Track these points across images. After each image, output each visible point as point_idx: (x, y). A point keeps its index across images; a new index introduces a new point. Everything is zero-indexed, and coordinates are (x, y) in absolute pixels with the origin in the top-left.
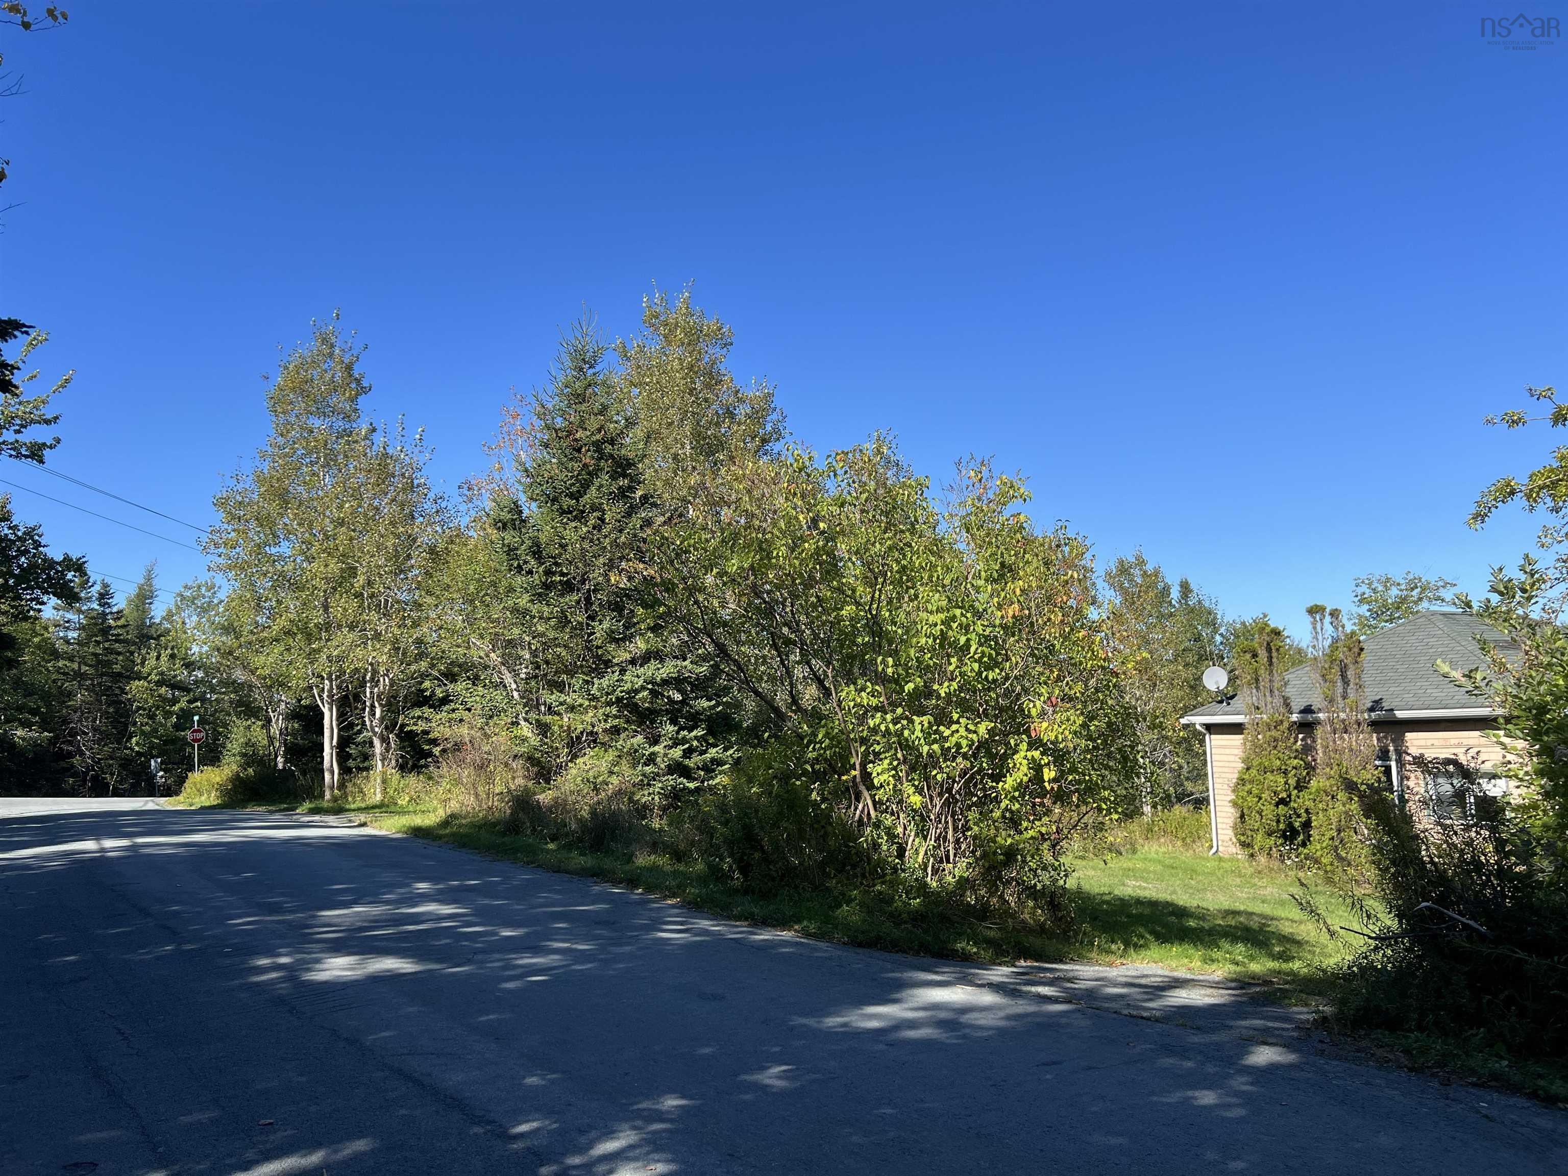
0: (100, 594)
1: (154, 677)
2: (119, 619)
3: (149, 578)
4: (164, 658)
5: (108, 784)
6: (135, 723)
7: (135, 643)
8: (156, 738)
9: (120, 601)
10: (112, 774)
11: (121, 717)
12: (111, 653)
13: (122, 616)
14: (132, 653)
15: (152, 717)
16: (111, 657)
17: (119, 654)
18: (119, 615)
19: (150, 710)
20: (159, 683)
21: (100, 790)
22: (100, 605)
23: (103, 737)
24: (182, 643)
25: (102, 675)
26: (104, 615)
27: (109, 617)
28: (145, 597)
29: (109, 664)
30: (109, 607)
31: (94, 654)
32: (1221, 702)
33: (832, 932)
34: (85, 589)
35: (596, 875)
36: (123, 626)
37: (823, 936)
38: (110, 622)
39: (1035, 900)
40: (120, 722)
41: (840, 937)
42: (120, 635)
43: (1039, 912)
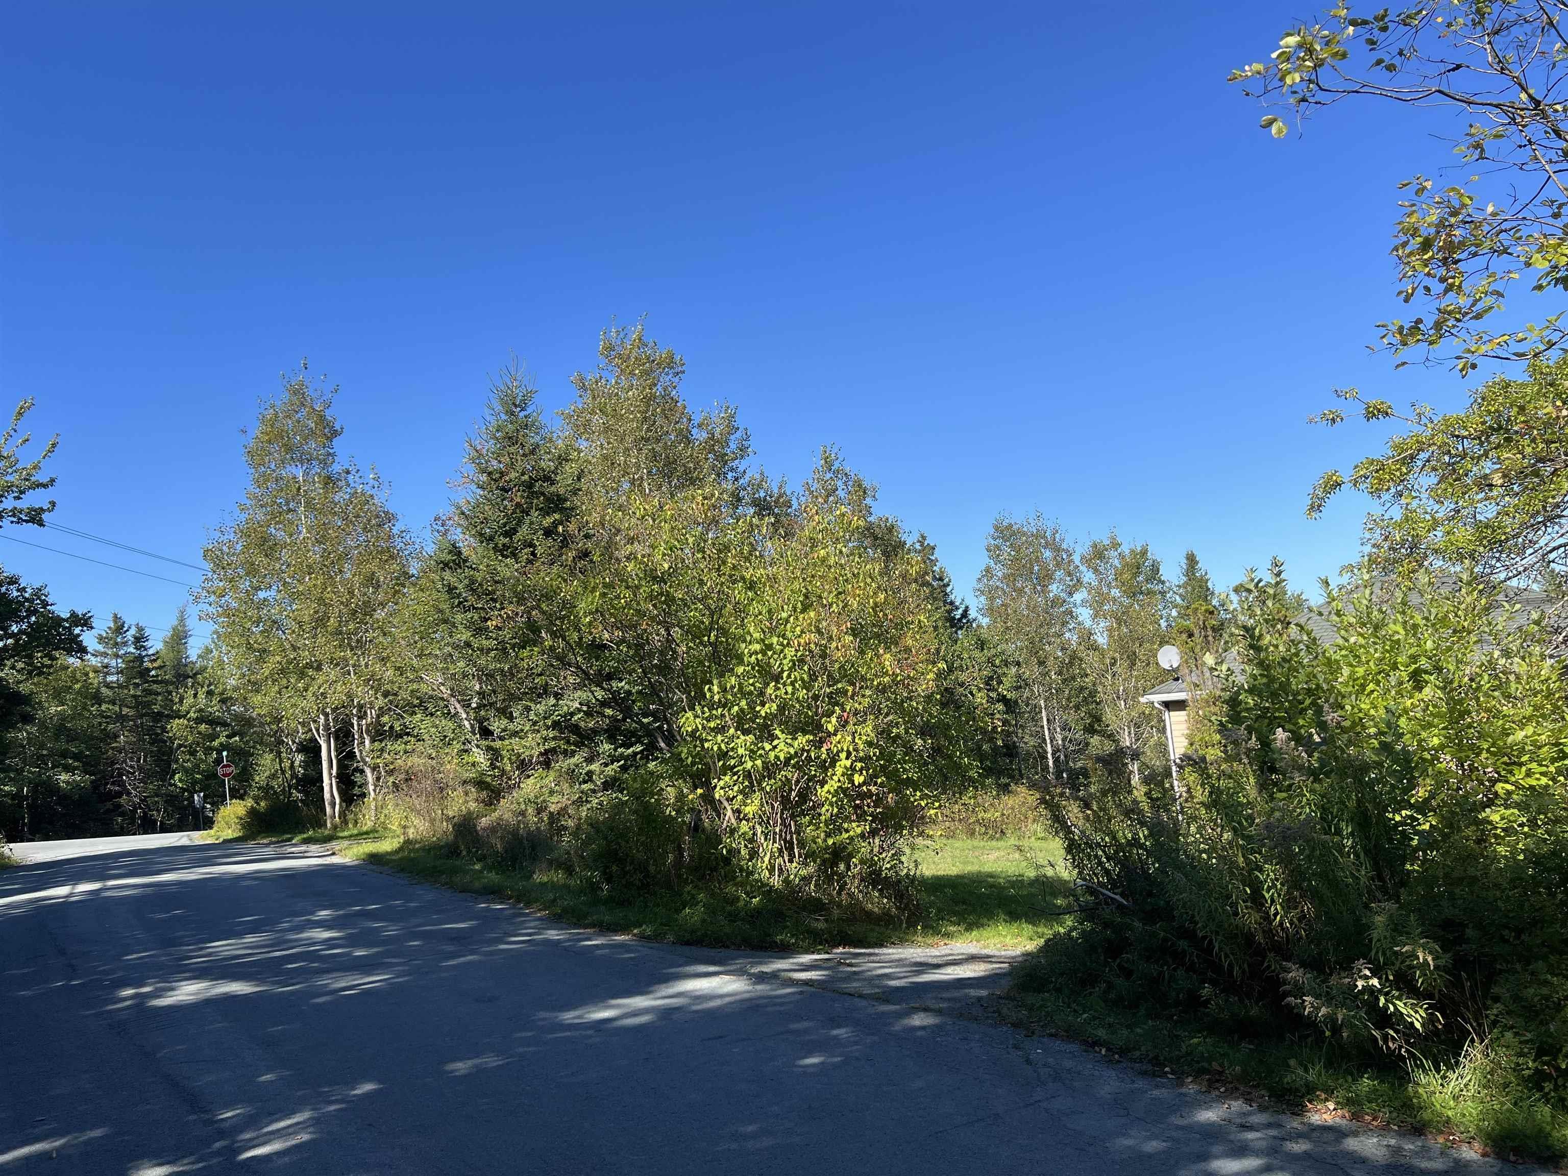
0: (136, 638)
1: (192, 715)
2: (155, 660)
3: (182, 620)
4: (201, 696)
5: (155, 821)
6: (177, 761)
7: (172, 683)
8: (198, 773)
9: (156, 644)
10: (158, 811)
11: (163, 755)
12: (151, 694)
13: (158, 658)
14: (170, 693)
15: (193, 753)
16: (149, 698)
17: (158, 694)
18: (156, 656)
19: (191, 747)
20: (199, 721)
21: (148, 827)
22: (136, 648)
23: (148, 777)
24: (219, 679)
25: (142, 716)
26: (140, 658)
27: (146, 659)
28: (179, 638)
29: (148, 704)
30: (146, 650)
31: (134, 696)
32: (1177, 679)
33: (665, 933)
34: (121, 633)
35: (492, 893)
36: (160, 668)
37: (656, 938)
38: (147, 664)
39: (880, 891)
40: (162, 760)
41: (671, 938)
42: (157, 676)
43: (885, 901)
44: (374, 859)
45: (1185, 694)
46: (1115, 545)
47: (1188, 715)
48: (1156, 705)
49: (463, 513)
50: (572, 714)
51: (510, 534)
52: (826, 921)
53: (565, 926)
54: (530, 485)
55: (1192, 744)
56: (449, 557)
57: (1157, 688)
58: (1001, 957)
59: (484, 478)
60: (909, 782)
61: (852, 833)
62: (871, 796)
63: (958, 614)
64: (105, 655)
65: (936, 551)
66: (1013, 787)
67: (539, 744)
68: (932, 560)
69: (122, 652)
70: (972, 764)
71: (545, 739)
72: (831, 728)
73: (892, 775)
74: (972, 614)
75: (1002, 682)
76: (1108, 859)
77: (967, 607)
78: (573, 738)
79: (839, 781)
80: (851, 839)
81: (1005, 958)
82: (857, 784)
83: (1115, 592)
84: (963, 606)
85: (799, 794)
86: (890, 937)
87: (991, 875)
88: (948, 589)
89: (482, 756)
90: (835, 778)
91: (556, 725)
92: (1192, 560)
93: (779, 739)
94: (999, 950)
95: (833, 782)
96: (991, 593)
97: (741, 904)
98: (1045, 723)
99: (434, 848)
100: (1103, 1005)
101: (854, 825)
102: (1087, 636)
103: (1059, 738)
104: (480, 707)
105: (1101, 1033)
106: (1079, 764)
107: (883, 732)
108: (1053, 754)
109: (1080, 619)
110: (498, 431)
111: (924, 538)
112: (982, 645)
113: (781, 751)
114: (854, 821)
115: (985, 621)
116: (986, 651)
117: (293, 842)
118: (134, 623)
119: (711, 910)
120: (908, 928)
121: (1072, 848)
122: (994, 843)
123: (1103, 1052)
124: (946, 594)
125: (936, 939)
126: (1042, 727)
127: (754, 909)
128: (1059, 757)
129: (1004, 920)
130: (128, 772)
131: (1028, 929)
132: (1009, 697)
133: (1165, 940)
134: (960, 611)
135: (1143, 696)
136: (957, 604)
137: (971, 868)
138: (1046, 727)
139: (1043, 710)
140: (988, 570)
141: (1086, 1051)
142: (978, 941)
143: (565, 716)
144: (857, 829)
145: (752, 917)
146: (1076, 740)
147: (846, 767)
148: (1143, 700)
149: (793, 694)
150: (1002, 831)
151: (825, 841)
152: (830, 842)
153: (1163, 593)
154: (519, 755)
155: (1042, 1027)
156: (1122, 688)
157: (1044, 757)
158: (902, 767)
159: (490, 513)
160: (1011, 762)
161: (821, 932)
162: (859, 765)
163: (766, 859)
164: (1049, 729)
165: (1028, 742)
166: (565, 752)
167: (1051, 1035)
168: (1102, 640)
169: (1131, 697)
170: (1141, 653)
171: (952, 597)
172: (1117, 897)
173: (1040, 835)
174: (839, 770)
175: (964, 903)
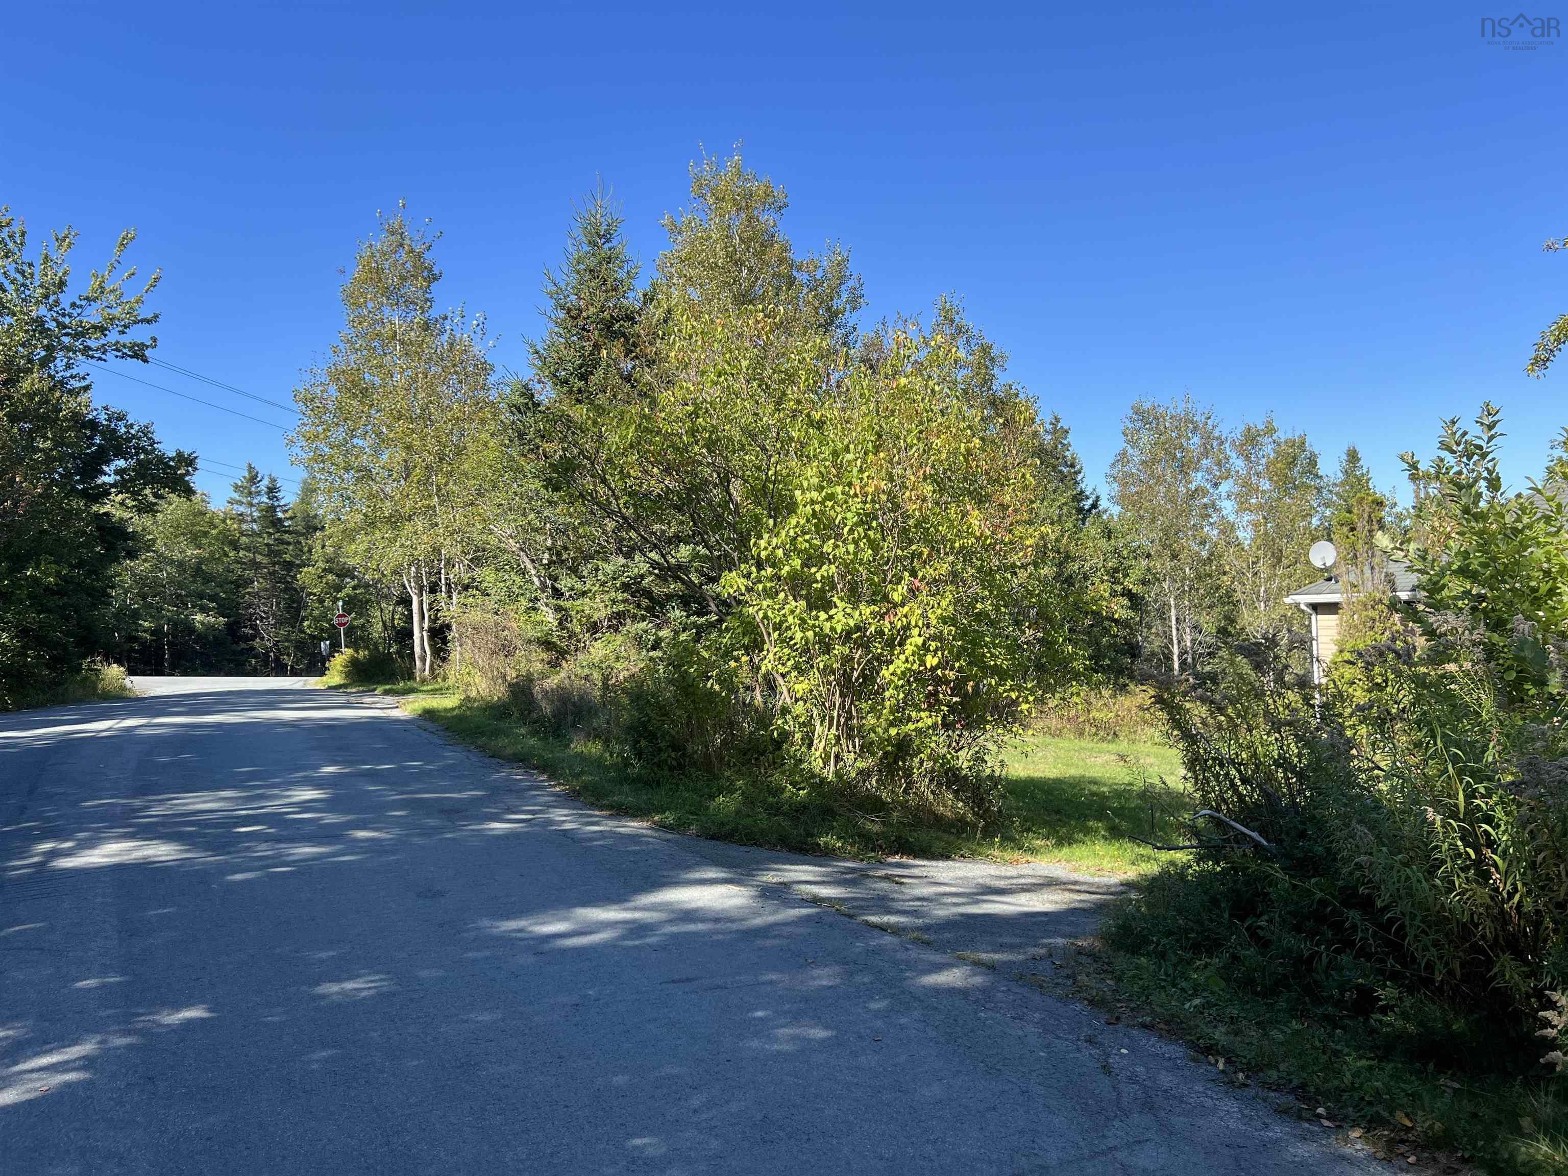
0: (268, 488)
1: (320, 566)
2: (286, 511)
5: (286, 665)
6: (306, 609)
7: (303, 534)
8: (325, 621)
9: (289, 496)
10: (289, 656)
11: (294, 603)
12: (283, 544)
13: (289, 509)
14: (300, 543)
15: (321, 601)
16: (281, 547)
17: (289, 543)
18: (288, 507)
19: (319, 596)
20: (327, 570)
21: (280, 670)
22: (269, 498)
23: (279, 623)
25: (274, 564)
26: (273, 509)
27: (279, 510)
29: (279, 553)
30: (278, 500)
31: (267, 545)
32: (1329, 579)
33: (690, 824)
34: (255, 483)
35: (521, 761)
36: (291, 518)
37: (678, 827)
38: (280, 515)
39: (956, 792)
40: (292, 607)
41: (693, 829)
42: (289, 526)
43: (960, 804)
44: (429, 715)
45: (1339, 595)
46: (1270, 430)
47: (1341, 619)
48: (1303, 607)
49: (537, 353)
50: (642, 577)
51: (583, 377)
52: (883, 823)
53: (580, 805)
54: (608, 325)
55: (1341, 651)
56: (522, 400)
57: (1303, 588)
58: (1092, 884)
59: (562, 315)
60: (996, 671)
61: (920, 725)
62: (947, 683)
63: (1087, 504)
64: (240, 503)
65: (1069, 436)
66: (1132, 686)
67: (606, 606)
68: (1065, 445)
69: (255, 501)
70: (1077, 654)
71: (614, 602)
72: (896, 597)
73: (976, 660)
74: (1104, 504)
75: (1128, 575)
76: (1244, 781)
77: (1098, 497)
78: (645, 602)
79: (907, 661)
80: (919, 731)
81: (1098, 887)
82: (929, 666)
83: (1265, 485)
84: (1094, 496)
85: (862, 674)
86: (961, 849)
87: (1094, 782)
88: (1079, 477)
89: (551, 615)
90: (902, 657)
91: (625, 587)
92: (1353, 457)
93: (836, 607)
94: (1093, 876)
95: (900, 662)
96: (1124, 481)
97: (787, 794)
98: (1174, 622)
99: (491, 707)
100: (1223, 984)
101: (923, 714)
102: (1228, 529)
103: (1188, 639)
104: (551, 562)
105: (1220, 1034)
106: (1208, 668)
107: (965, 605)
108: (1180, 656)
109: (1224, 512)
110: (578, 263)
111: (1057, 420)
112: (1108, 534)
113: (838, 621)
114: (924, 710)
115: (1116, 510)
116: (1113, 541)
117: (376, 693)
118: (267, 473)
119: (749, 800)
120: (984, 838)
121: (1194, 763)
122: (1105, 745)
123: (1221, 1066)
124: (1076, 482)
125: (1017, 855)
126: (1170, 627)
127: (800, 803)
128: (1186, 659)
129: (1103, 836)
130: (262, 618)
131: (1132, 849)
132: (1134, 591)
133: (1323, 903)
134: (1090, 502)
135: (1288, 596)
136: (1087, 493)
137: (1073, 772)
138: (1174, 626)
139: (1173, 610)
140: (1124, 453)
141: (1194, 1060)
142: (1068, 861)
143: (635, 579)
144: (927, 719)
145: (797, 811)
146: (1205, 642)
147: (916, 646)
148: (1288, 600)
149: (855, 554)
150: (1114, 734)
151: (886, 730)
152: (893, 731)
153: (1319, 490)
154: (589, 617)
155: (1132, 1010)
156: (1263, 589)
157: (1168, 658)
158: (989, 652)
159: (565, 353)
160: (1132, 662)
161: (874, 837)
162: (933, 645)
163: (822, 746)
164: (1178, 629)
165: (1151, 643)
166: (634, 617)
167: (1144, 1026)
168: (1245, 535)
169: (1272, 598)
170: (1289, 549)
171: (1083, 486)
172: (1254, 835)
173: (1157, 740)
174: (909, 649)
175: (1058, 812)
